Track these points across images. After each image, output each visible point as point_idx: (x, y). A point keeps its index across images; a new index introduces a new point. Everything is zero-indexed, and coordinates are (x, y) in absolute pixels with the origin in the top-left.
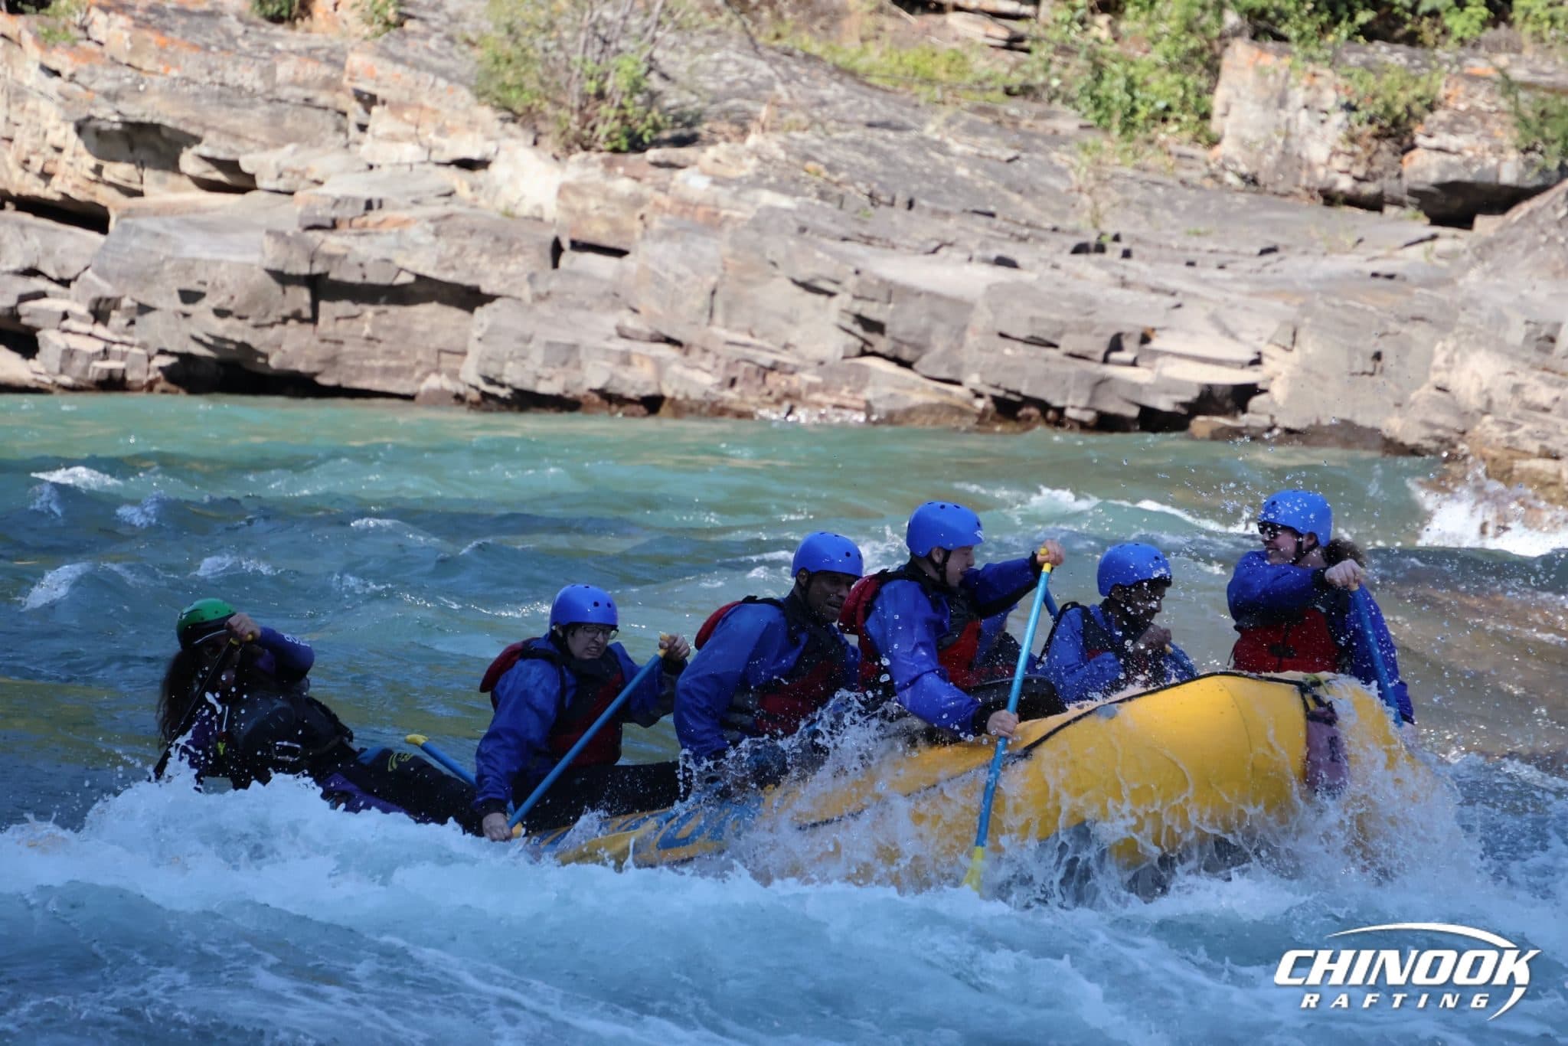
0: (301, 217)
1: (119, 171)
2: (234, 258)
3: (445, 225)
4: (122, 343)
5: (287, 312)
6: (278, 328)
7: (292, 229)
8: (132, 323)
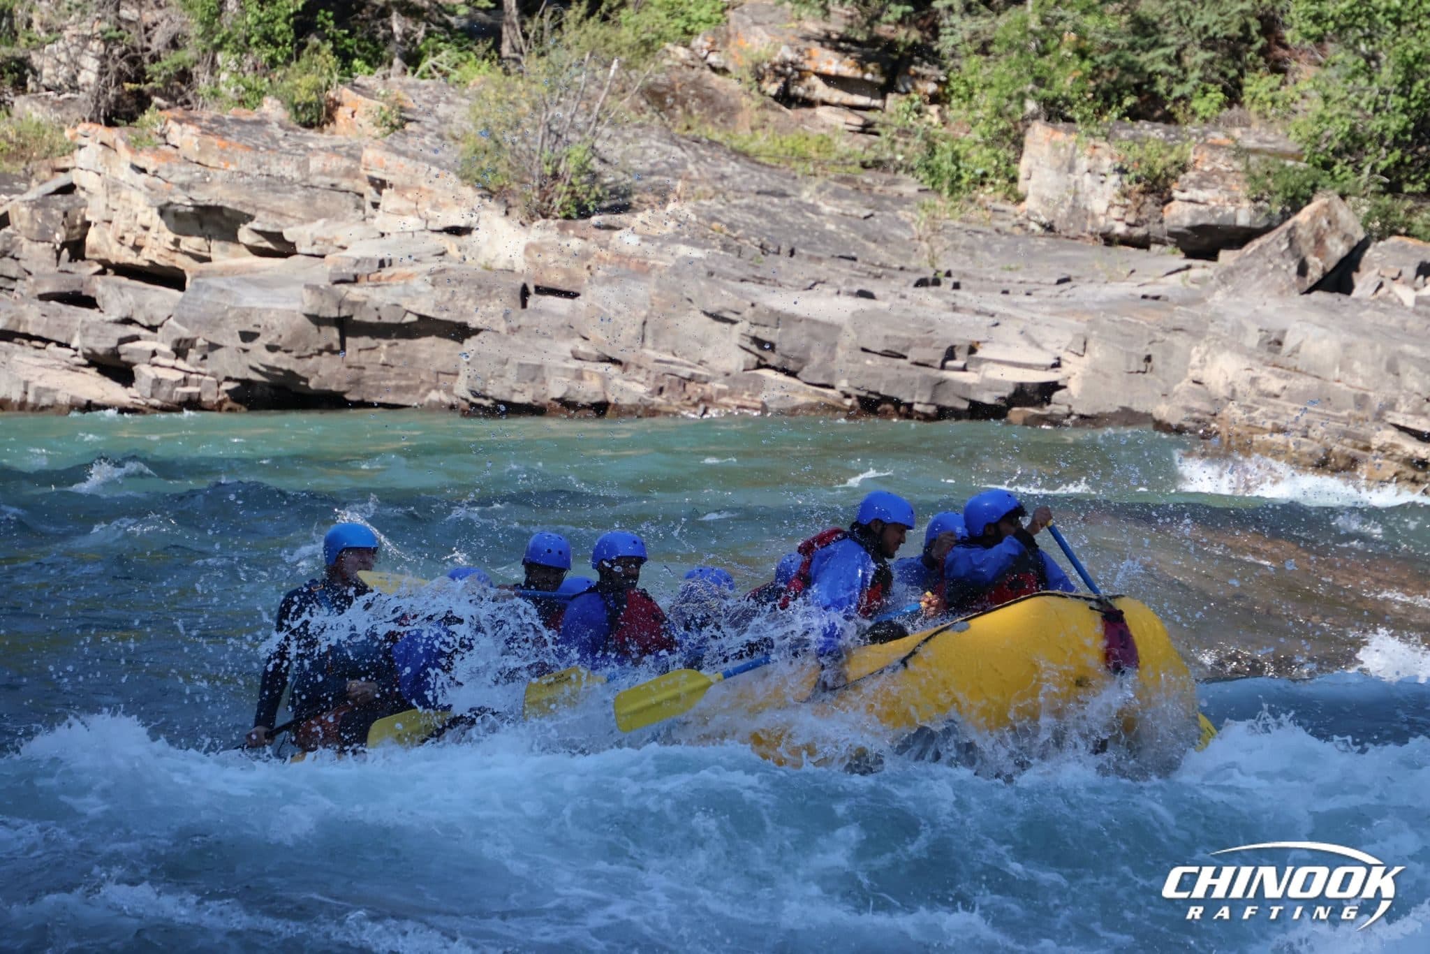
0: (331, 274)
1: (192, 243)
2: (280, 306)
3: (439, 278)
4: (198, 373)
5: (321, 346)
6: (315, 358)
7: (324, 283)
8: (205, 357)
